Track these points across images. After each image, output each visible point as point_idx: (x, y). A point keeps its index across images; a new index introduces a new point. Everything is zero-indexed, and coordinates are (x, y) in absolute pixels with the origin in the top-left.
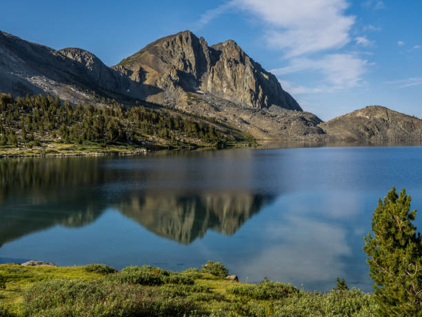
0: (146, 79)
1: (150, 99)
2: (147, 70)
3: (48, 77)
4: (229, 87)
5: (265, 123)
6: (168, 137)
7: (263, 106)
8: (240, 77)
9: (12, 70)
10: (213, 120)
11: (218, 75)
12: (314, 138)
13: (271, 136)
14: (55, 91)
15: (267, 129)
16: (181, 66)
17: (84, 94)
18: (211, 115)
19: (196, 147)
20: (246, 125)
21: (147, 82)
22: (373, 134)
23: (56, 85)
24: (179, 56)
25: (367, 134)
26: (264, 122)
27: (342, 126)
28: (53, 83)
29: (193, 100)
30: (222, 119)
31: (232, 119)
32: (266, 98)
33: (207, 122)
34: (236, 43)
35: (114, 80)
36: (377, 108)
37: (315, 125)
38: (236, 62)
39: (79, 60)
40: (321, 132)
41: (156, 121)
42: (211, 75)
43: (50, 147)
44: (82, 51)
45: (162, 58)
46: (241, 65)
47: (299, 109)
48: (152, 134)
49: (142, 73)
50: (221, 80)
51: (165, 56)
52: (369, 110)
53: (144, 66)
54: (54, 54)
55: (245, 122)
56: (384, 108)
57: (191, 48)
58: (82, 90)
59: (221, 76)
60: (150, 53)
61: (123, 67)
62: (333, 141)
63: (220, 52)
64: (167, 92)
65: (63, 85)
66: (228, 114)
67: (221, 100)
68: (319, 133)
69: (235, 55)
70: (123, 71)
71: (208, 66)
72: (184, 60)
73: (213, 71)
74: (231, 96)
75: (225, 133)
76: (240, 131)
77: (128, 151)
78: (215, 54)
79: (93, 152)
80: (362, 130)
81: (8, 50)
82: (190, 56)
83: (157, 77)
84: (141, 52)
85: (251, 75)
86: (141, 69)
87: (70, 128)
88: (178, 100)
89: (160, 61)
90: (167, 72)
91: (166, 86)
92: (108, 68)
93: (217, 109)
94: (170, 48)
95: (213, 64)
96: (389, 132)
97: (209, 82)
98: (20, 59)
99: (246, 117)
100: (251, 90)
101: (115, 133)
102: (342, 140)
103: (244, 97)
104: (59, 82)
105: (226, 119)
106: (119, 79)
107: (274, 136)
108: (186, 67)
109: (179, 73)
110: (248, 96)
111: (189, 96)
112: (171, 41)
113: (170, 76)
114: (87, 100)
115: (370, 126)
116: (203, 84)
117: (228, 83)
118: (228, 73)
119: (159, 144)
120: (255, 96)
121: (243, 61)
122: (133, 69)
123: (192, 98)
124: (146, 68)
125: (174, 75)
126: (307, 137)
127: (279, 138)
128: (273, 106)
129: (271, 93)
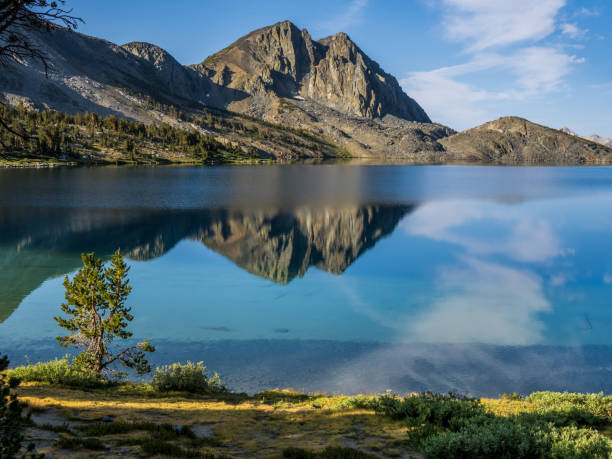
0: (231, 82)
1: (232, 107)
2: (234, 70)
3: (92, 77)
4: (334, 91)
5: (370, 137)
7: (375, 115)
8: (349, 79)
10: (302, 133)
11: (321, 76)
12: (424, 155)
13: (371, 153)
14: (97, 95)
15: (371, 144)
16: (276, 66)
17: (135, 100)
18: (304, 126)
20: (344, 139)
21: (232, 86)
22: (504, 152)
23: (100, 88)
24: (275, 52)
25: (497, 152)
26: (368, 135)
27: (467, 142)
28: (97, 85)
29: (286, 107)
30: (317, 131)
31: (329, 131)
32: (380, 106)
33: (292, 135)
34: (348, 38)
35: (189, 83)
36: (513, 119)
38: (345, 61)
39: (147, 57)
40: (440, 148)
42: (313, 77)
44: (150, 46)
45: (254, 55)
46: (350, 64)
47: (423, 118)
49: (227, 74)
50: (325, 82)
51: (258, 53)
52: (504, 122)
53: (229, 65)
54: (114, 50)
55: (346, 136)
56: (521, 119)
57: (290, 43)
58: (134, 94)
59: (325, 78)
60: (240, 49)
61: (204, 66)
62: (451, 159)
63: (327, 48)
64: (256, 97)
65: (111, 87)
66: (328, 128)
67: (323, 108)
68: (435, 150)
70: (203, 71)
71: (311, 66)
72: (281, 58)
73: (316, 72)
74: (337, 103)
75: (311, 148)
76: (333, 146)
78: (321, 50)
80: (492, 147)
81: (46, 45)
82: (290, 53)
83: (245, 80)
84: (230, 48)
85: (362, 76)
86: (226, 69)
88: (267, 107)
89: (251, 58)
90: (258, 72)
91: (256, 89)
92: (183, 68)
93: (315, 119)
94: (265, 43)
95: (316, 63)
96: (526, 150)
97: (311, 86)
98: (59, 56)
99: (348, 130)
100: (361, 96)
102: (461, 159)
103: (352, 105)
104: (106, 83)
105: (321, 132)
106: (198, 81)
107: (375, 153)
108: (283, 66)
109: (274, 74)
110: (356, 104)
111: (282, 102)
112: (266, 34)
113: (260, 78)
114: (136, 108)
115: (501, 142)
116: (303, 88)
117: (334, 87)
118: (334, 74)
119: (108, 159)
120: (365, 103)
121: (353, 60)
122: (216, 69)
123: (285, 105)
124: (233, 68)
125: (266, 77)
126: (418, 155)
127: (382, 156)
128: (388, 115)
129: (387, 100)
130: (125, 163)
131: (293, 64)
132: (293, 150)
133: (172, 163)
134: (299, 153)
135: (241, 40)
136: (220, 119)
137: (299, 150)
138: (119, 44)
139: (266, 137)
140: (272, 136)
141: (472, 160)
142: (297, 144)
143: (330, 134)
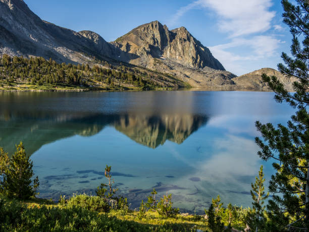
0: (130, 50)
1: (132, 62)
3: (67, 47)
4: (180, 55)
5: (199, 77)
7: (200, 67)
8: (187, 49)
9: (46, 43)
10: (167, 75)
11: (173, 47)
12: (227, 86)
13: (201, 85)
14: (71, 56)
15: (199, 81)
16: (151, 42)
17: (88, 58)
18: (167, 72)
20: (187, 78)
21: (131, 52)
22: (264, 85)
23: (72, 53)
24: (151, 36)
25: (261, 85)
26: (198, 76)
27: (246, 80)
28: (70, 51)
29: (157, 63)
30: (173, 74)
31: (179, 74)
32: (202, 62)
33: (162, 76)
34: (186, 29)
35: (110, 50)
36: (268, 69)
37: (230, 79)
38: (185, 40)
39: (90, 38)
40: (233, 83)
42: (169, 48)
43: (18, 86)
44: (92, 32)
45: (141, 37)
46: (188, 42)
47: (223, 69)
49: (128, 46)
50: (175, 51)
51: (143, 36)
52: (263, 70)
53: (129, 42)
54: (75, 34)
55: (187, 76)
56: (272, 69)
57: (158, 32)
58: (88, 55)
59: (175, 49)
60: (134, 34)
61: (117, 42)
62: (239, 88)
63: (176, 34)
64: (142, 58)
65: (77, 52)
67: (175, 63)
68: (231, 84)
70: (117, 45)
71: (168, 43)
72: (154, 39)
74: (181, 61)
75: (172, 83)
76: (182, 82)
78: (173, 35)
80: (258, 83)
81: (45, 32)
82: (158, 36)
83: (137, 49)
84: (129, 34)
85: (193, 48)
86: (128, 44)
88: (148, 63)
89: (139, 38)
90: (143, 46)
91: (142, 54)
92: (107, 43)
93: (171, 68)
94: (146, 31)
95: (171, 41)
97: (168, 52)
98: (52, 37)
99: (188, 74)
100: (193, 57)
102: (244, 88)
103: (189, 62)
104: (74, 50)
105: (176, 75)
106: (114, 50)
107: (203, 85)
108: (154, 43)
109: (150, 46)
110: (191, 61)
111: (155, 60)
112: (146, 27)
113: (144, 48)
114: (89, 62)
116: (164, 53)
117: (180, 53)
118: (179, 47)
119: (101, 87)
120: (195, 61)
121: (189, 39)
122: (123, 44)
123: (157, 61)
124: (131, 43)
125: (147, 48)
126: (223, 86)
127: (206, 86)
128: (206, 67)
129: (205, 59)
130: (110, 89)
131: (159, 42)
132: (165, 83)
133: (129, 89)
134: (167, 85)
135: (134, 30)
136: (129, 68)
137: (167, 83)
138: (77, 32)
139: (151, 77)
140: (154, 77)
141: (250, 89)
142: (166, 80)
143: (180, 76)
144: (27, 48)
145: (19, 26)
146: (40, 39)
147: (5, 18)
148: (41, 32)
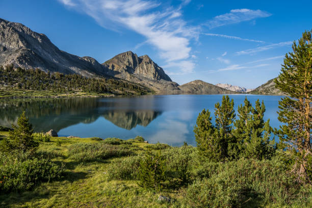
1: (116, 76)
3: (78, 67)
4: (145, 72)
5: (158, 86)
6: (123, 90)
7: (158, 79)
8: (150, 68)
9: (63, 65)
10: (139, 84)
12: (175, 91)
13: (161, 90)
14: (80, 73)
15: (159, 88)
16: (127, 64)
17: (91, 74)
18: (139, 82)
19: (133, 94)
20: (151, 86)
21: (115, 70)
22: (197, 90)
24: (127, 60)
25: (195, 90)
27: (186, 87)
28: (79, 69)
29: (132, 77)
30: (143, 84)
32: (159, 76)
33: (137, 85)
34: (148, 56)
35: (102, 69)
36: (199, 81)
37: (177, 87)
38: (148, 63)
39: (89, 61)
40: (179, 89)
41: (118, 84)
42: (139, 68)
43: (78, 93)
44: (90, 58)
45: (121, 61)
46: (150, 64)
47: (171, 81)
48: (116, 89)
49: (113, 67)
52: (197, 81)
53: (113, 64)
54: (80, 59)
56: (201, 81)
57: (131, 58)
58: (90, 72)
59: (142, 68)
60: (116, 59)
61: (106, 64)
62: (183, 92)
63: (142, 59)
64: (122, 74)
66: (145, 82)
67: (143, 77)
69: (148, 60)
72: (129, 62)
73: (140, 66)
74: (146, 76)
76: (149, 88)
77: (107, 95)
78: (141, 60)
79: (94, 96)
80: (193, 89)
81: (62, 57)
82: (131, 60)
83: (119, 68)
84: (113, 58)
85: (154, 68)
87: (86, 87)
88: (126, 77)
90: (122, 66)
91: (122, 71)
92: (100, 64)
93: (141, 80)
94: (124, 57)
95: (139, 63)
96: (203, 90)
97: (138, 70)
98: (67, 60)
99: (151, 83)
101: (103, 88)
102: (186, 92)
103: (151, 76)
104: (82, 69)
106: (104, 68)
108: (129, 64)
109: (127, 67)
110: (152, 76)
111: (131, 75)
112: (124, 55)
113: (123, 68)
114: (92, 76)
115: (196, 87)
116: (136, 71)
118: (145, 67)
120: (155, 76)
122: (110, 65)
124: (115, 65)
125: (125, 68)
127: (164, 91)
128: (161, 79)
129: (161, 75)
135: (116, 56)
138: (81, 57)
141: (189, 93)
143: (147, 85)
144: (52, 67)
145: (46, 53)
146: (60, 62)
147: (37, 48)
148: (60, 57)
